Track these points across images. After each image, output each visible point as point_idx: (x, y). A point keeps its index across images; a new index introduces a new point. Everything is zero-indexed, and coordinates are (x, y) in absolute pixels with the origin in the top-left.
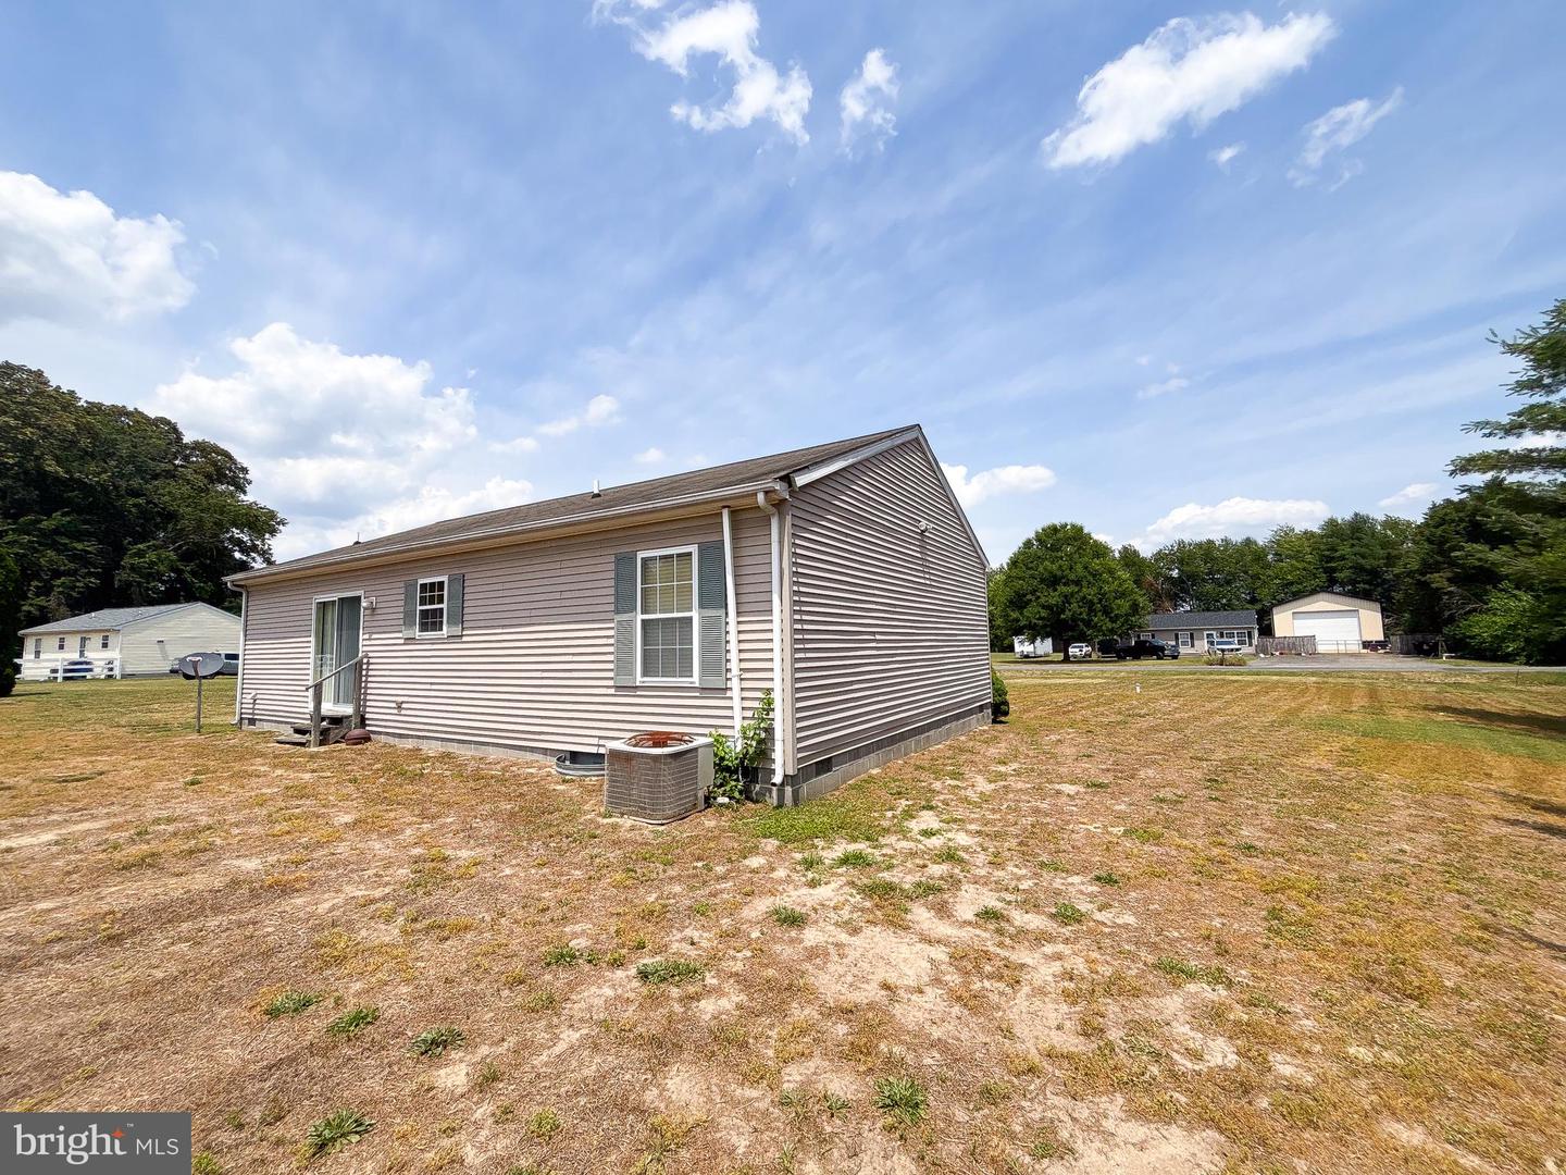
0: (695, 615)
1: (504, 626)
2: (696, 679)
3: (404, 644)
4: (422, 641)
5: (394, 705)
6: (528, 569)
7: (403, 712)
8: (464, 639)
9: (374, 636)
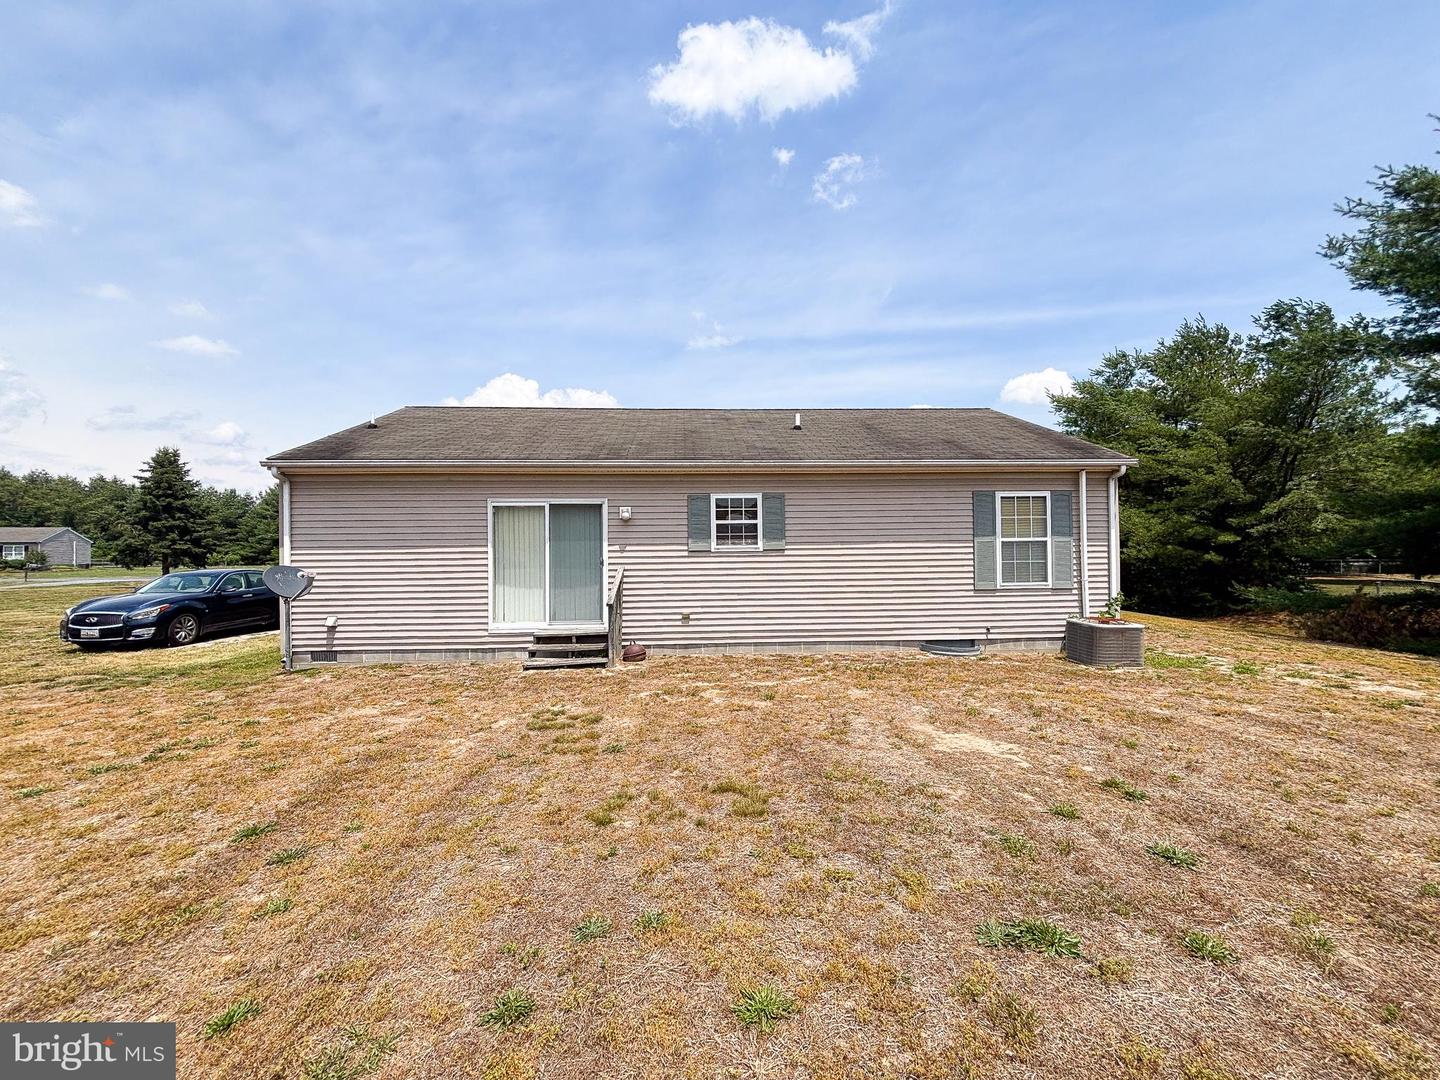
0: (1048, 539)
1: (842, 543)
2: (1050, 583)
3: (688, 557)
4: (720, 554)
5: (680, 617)
6: (873, 495)
7: (691, 623)
8: (786, 553)
9: (628, 548)
